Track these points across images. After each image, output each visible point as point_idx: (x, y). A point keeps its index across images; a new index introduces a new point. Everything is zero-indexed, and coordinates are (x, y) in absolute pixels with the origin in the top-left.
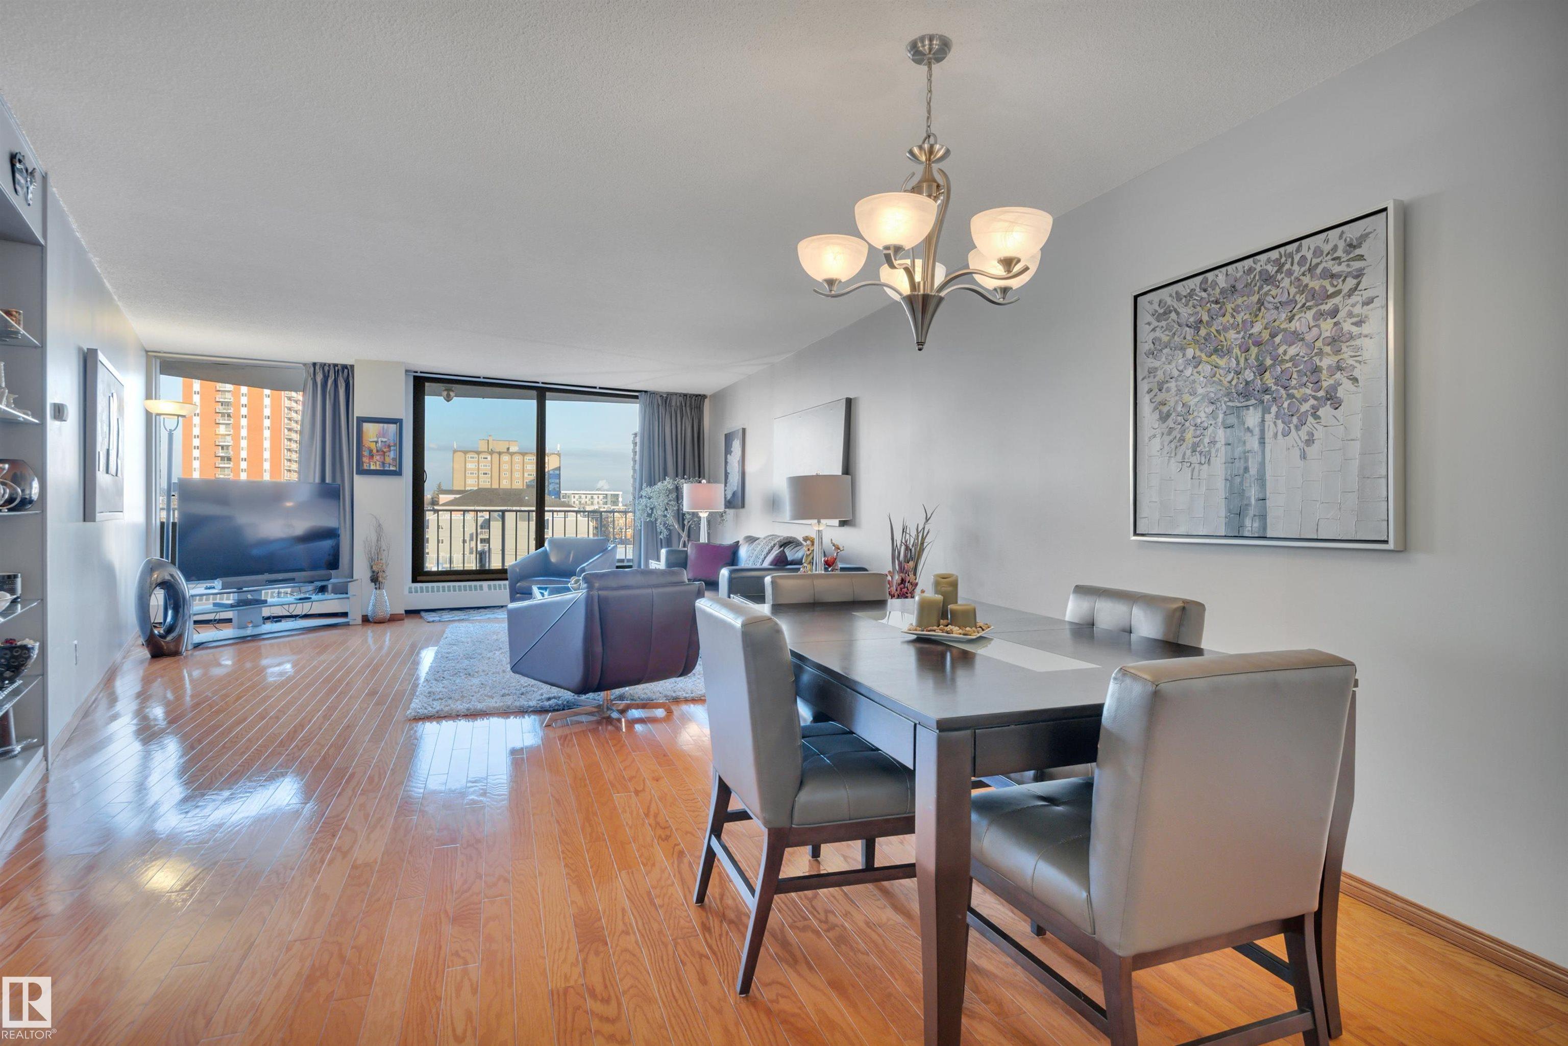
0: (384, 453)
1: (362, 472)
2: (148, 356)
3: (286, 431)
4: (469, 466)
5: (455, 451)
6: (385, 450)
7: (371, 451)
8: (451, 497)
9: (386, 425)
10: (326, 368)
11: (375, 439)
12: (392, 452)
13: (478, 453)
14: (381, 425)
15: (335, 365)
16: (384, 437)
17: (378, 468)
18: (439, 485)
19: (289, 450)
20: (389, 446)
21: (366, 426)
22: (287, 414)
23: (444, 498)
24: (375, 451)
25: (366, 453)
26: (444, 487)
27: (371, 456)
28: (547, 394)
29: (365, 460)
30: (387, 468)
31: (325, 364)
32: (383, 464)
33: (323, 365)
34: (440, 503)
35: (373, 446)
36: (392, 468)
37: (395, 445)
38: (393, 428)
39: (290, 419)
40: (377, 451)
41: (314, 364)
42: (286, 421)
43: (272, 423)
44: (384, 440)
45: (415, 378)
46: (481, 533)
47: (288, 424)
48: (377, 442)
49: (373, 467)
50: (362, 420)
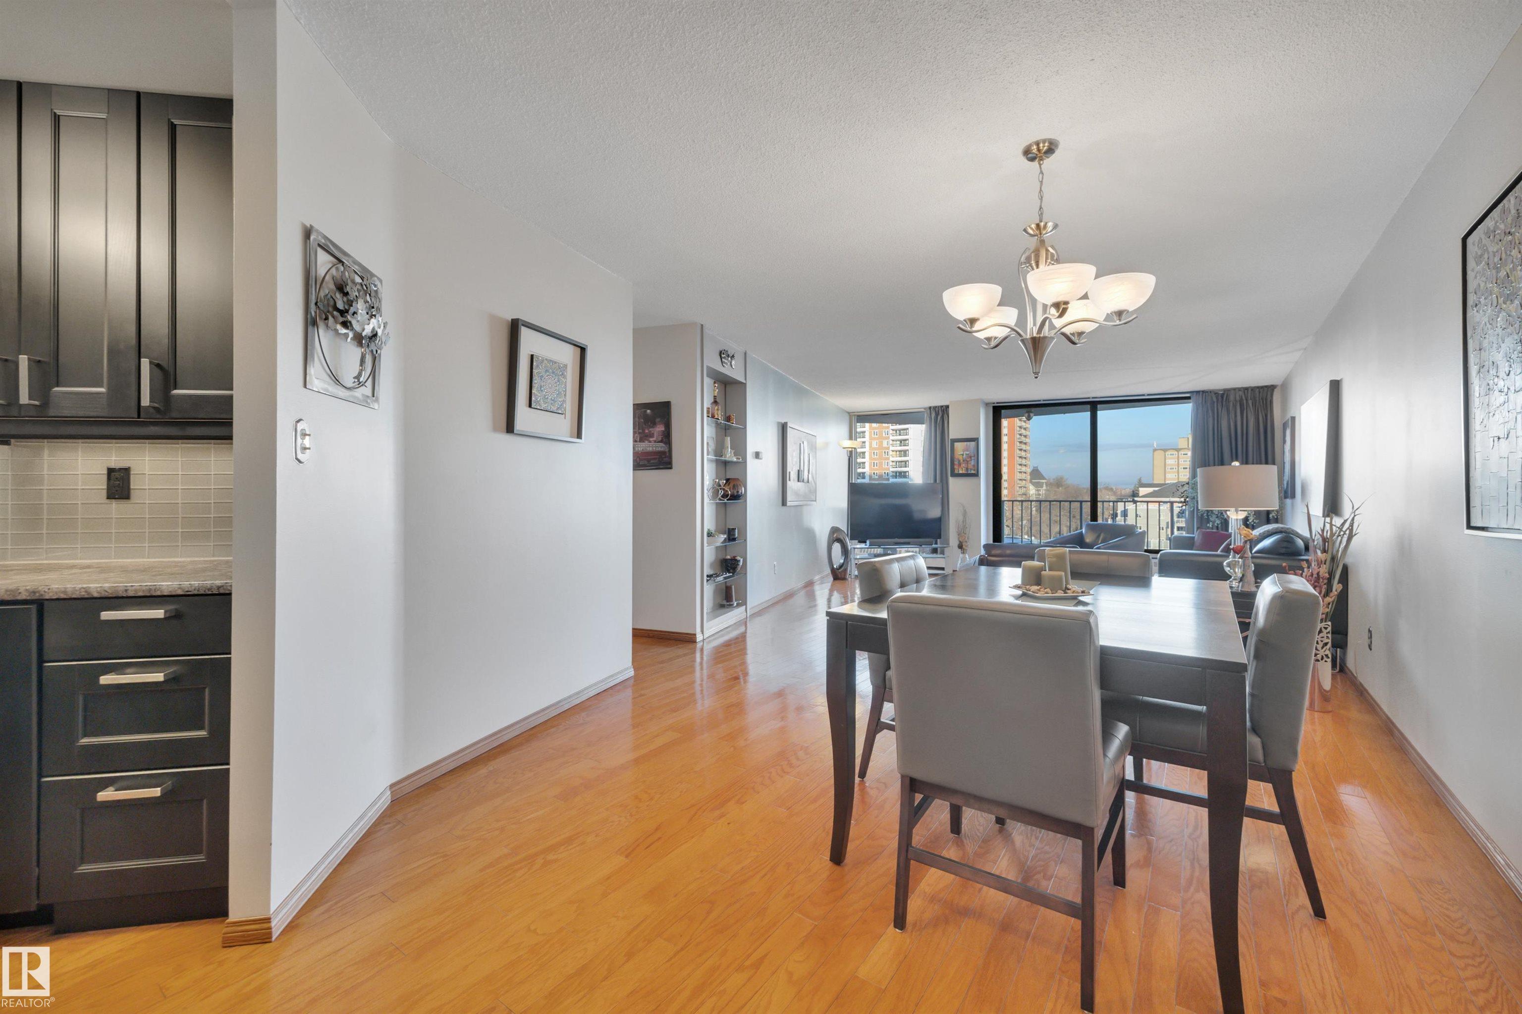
0: (968, 461)
1: (954, 475)
2: (850, 415)
3: (1018, 443)
4: (1169, 462)
5: (1155, 450)
6: (968, 460)
7: (959, 461)
8: (1150, 490)
9: (968, 443)
10: (937, 409)
11: (962, 453)
12: (973, 461)
13: (1178, 450)
14: (966, 443)
15: (942, 406)
16: (967, 451)
17: (964, 472)
18: (1140, 480)
19: (1020, 457)
20: (971, 457)
21: (956, 444)
22: (1019, 431)
23: (1143, 491)
24: (962, 461)
25: (956, 463)
26: (1144, 481)
27: (960, 465)
28: (1099, 406)
29: (956, 467)
30: (969, 472)
31: (936, 407)
32: (967, 469)
33: (935, 408)
34: (1140, 495)
35: (961, 458)
36: (973, 472)
37: (974, 456)
38: (973, 444)
39: (1021, 435)
40: (963, 461)
41: (930, 408)
42: (1018, 436)
43: (1008, 439)
44: (968, 453)
45: (994, 408)
46: (1178, 522)
47: (1019, 438)
48: (963, 455)
49: (961, 472)
50: (954, 441)
